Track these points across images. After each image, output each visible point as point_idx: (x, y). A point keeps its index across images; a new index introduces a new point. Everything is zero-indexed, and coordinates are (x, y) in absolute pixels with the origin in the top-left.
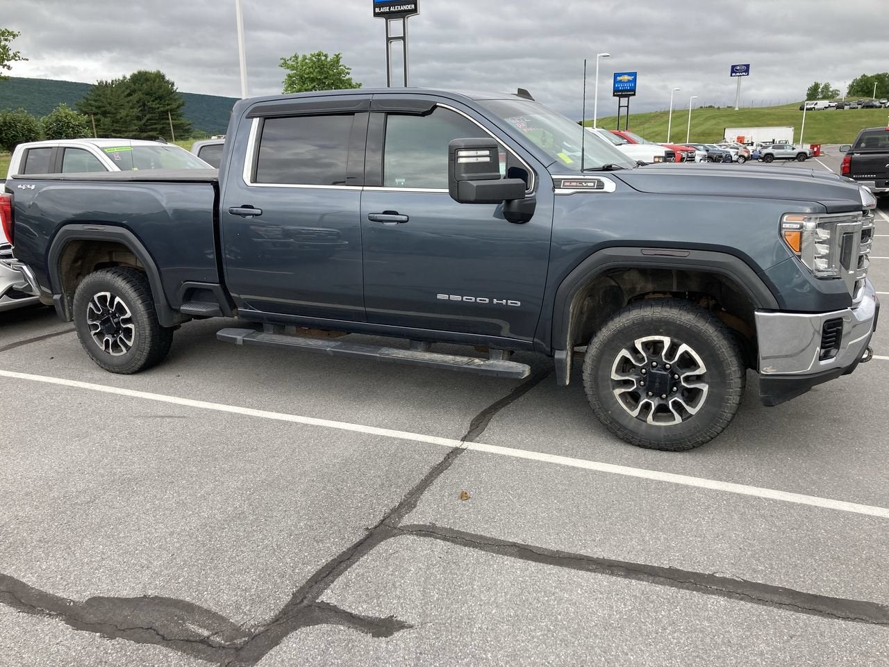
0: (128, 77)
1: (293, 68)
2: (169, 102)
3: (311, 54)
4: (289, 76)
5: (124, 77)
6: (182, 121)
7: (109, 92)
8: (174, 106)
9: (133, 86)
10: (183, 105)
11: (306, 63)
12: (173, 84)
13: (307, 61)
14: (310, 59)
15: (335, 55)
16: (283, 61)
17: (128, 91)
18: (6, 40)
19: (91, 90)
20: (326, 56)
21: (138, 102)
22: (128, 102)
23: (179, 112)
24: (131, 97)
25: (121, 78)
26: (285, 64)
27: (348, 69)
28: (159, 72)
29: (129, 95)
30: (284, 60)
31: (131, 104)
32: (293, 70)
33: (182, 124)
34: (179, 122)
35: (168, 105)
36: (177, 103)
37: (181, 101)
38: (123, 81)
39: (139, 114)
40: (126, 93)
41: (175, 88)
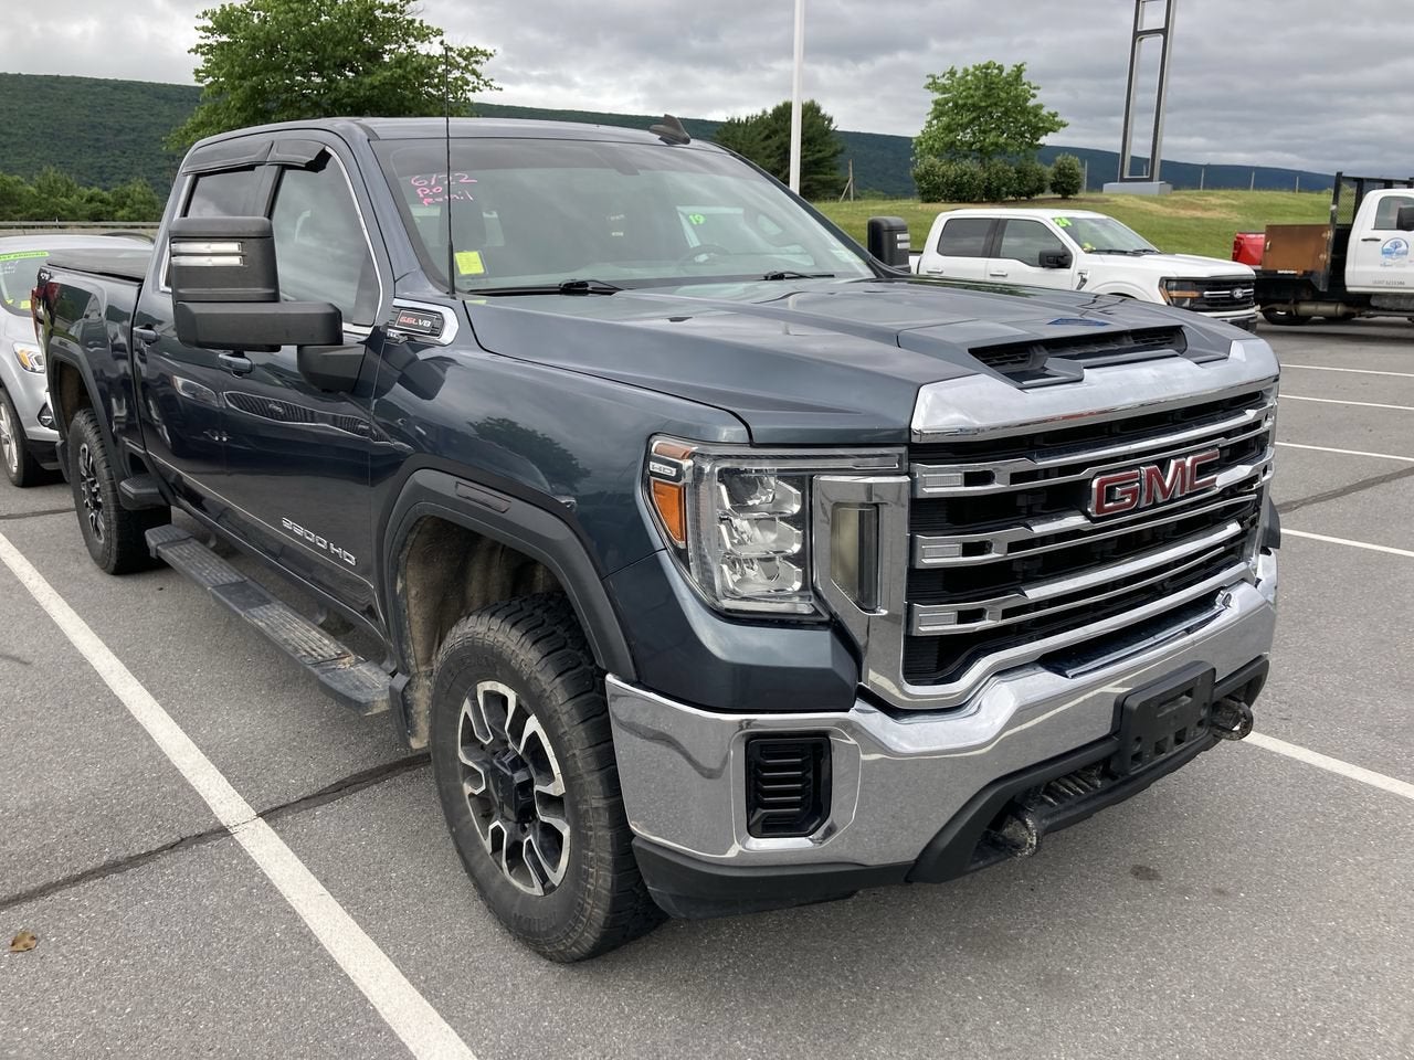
0: (770, 111)
1: (944, 89)
2: (822, 148)
3: (974, 67)
4: (936, 103)
5: (765, 112)
6: (836, 177)
7: (740, 134)
8: (828, 152)
9: (774, 124)
10: (842, 151)
11: (967, 81)
12: (831, 120)
13: (969, 78)
14: (974, 75)
15: (1016, 66)
16: (931, 80)
17: (767, 132)
18: (477, 62)
19: (718, 132)
20: (1000, 69)
21: (778, 148)
22: (764, 149)
23: (835, 161)
24: (770, 141)
25: (760, 114)
26: (934, 86)
27: (1035, 88)
28: (813, 102)
29: (768, 137)
30: (933, 77)
31: (768, 152)
32: (944, 93)
33: (835, 180)
34: (832, 178)
35: (819, 151)
36: (832, 150)
37: (839, 147)
38: (761, 118)
39: (776, 166)
40: (763, 135)
41: (833, 126)
